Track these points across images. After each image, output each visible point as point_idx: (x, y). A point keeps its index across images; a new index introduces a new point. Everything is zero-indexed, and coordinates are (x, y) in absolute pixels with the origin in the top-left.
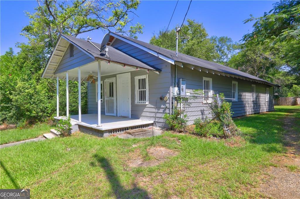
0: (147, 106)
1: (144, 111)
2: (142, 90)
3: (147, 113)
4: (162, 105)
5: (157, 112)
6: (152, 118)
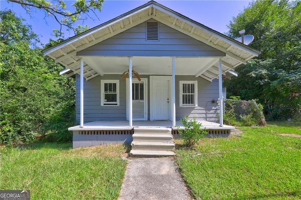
0: (195, 109)
1: (192, 112)
2: (188, 94)
3: (196, 114)
4: (213, 107)
5: (208, 113)
6: (202, 118)
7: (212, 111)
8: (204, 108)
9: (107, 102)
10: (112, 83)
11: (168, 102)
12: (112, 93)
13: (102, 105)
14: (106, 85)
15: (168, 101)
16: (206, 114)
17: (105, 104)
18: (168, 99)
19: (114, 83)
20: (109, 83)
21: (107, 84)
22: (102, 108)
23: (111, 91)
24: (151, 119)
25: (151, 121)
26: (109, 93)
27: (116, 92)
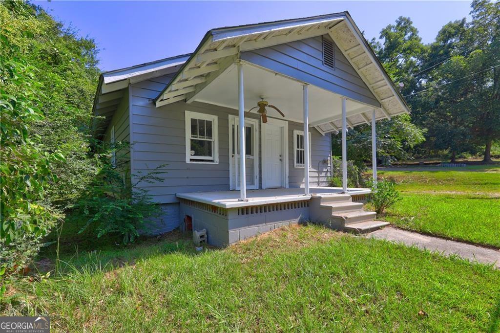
2: (300, 149)
4: (324, 169)
5: (321, 177)
6: (315, 184)
7: (323, 174)
8: (316, 169)
9: (194, 155)
10: (204, 120)
11: (281, 160)
12: (206, 140)
13: (188, 161)
14: (194, 121)
15: (280, 158)
16: (318, 177)
17: (191, 160)
18: (280, 156)
19: (208, 120)
20: (199, 120)
21: (197, 120)
22: (189, 168)
23: (204, 135)
24: (263, 187)
25: (263, 189)
26: (200, 139)
27: (211, 139)
